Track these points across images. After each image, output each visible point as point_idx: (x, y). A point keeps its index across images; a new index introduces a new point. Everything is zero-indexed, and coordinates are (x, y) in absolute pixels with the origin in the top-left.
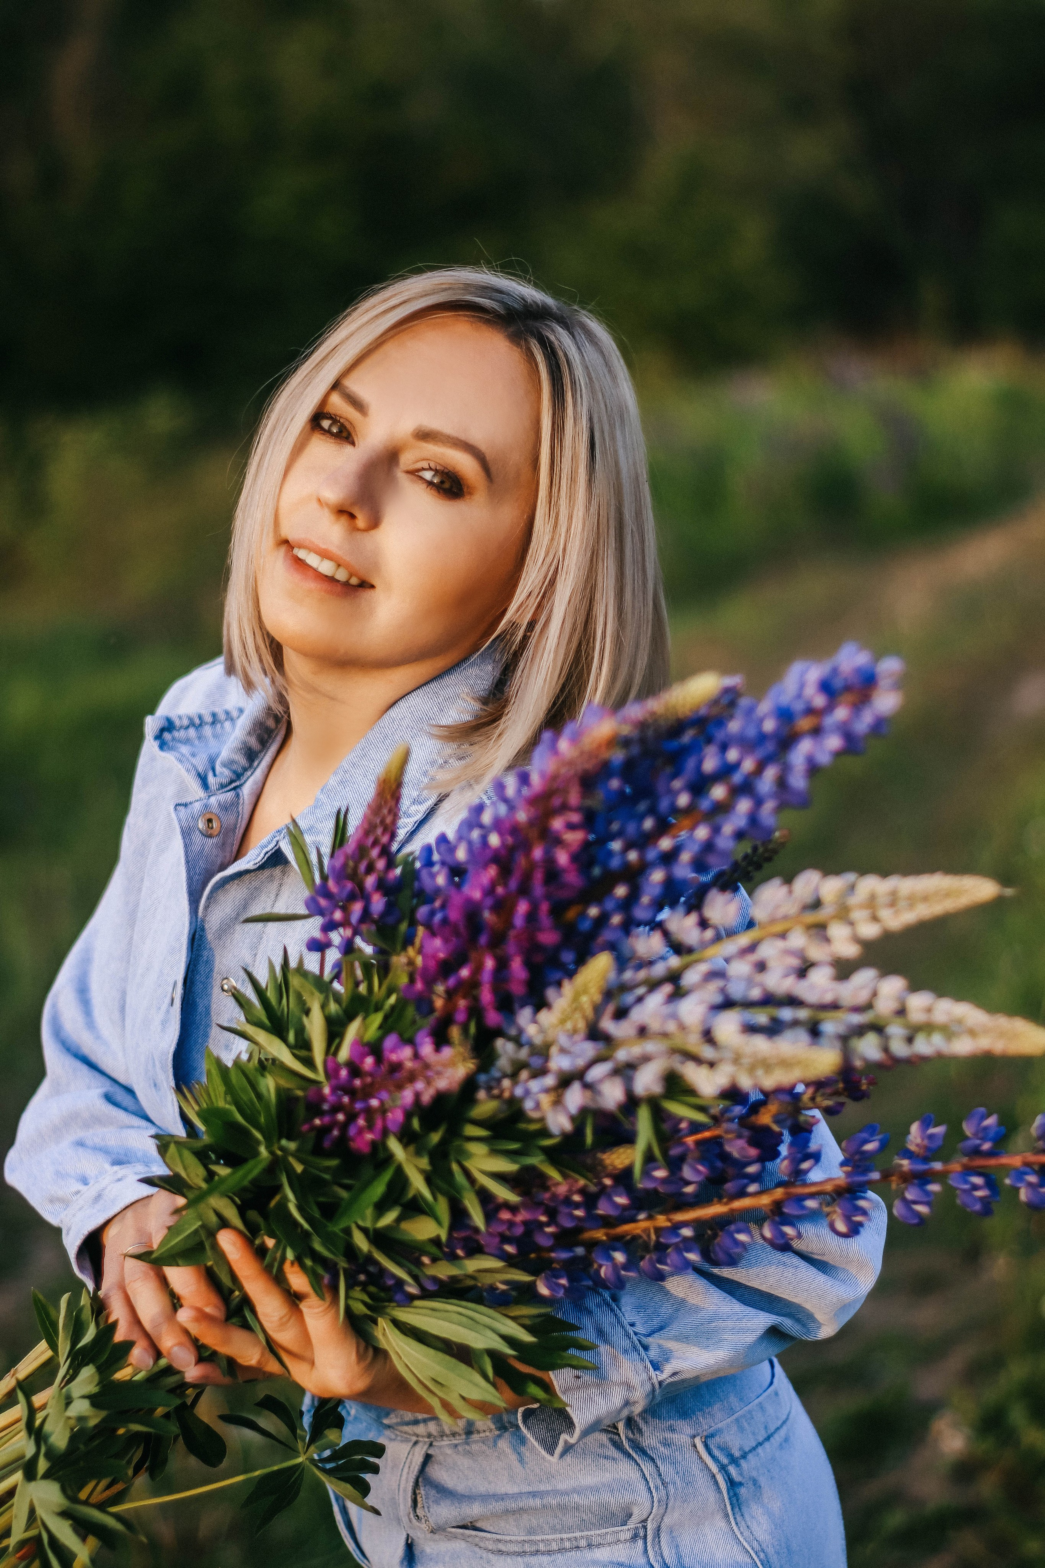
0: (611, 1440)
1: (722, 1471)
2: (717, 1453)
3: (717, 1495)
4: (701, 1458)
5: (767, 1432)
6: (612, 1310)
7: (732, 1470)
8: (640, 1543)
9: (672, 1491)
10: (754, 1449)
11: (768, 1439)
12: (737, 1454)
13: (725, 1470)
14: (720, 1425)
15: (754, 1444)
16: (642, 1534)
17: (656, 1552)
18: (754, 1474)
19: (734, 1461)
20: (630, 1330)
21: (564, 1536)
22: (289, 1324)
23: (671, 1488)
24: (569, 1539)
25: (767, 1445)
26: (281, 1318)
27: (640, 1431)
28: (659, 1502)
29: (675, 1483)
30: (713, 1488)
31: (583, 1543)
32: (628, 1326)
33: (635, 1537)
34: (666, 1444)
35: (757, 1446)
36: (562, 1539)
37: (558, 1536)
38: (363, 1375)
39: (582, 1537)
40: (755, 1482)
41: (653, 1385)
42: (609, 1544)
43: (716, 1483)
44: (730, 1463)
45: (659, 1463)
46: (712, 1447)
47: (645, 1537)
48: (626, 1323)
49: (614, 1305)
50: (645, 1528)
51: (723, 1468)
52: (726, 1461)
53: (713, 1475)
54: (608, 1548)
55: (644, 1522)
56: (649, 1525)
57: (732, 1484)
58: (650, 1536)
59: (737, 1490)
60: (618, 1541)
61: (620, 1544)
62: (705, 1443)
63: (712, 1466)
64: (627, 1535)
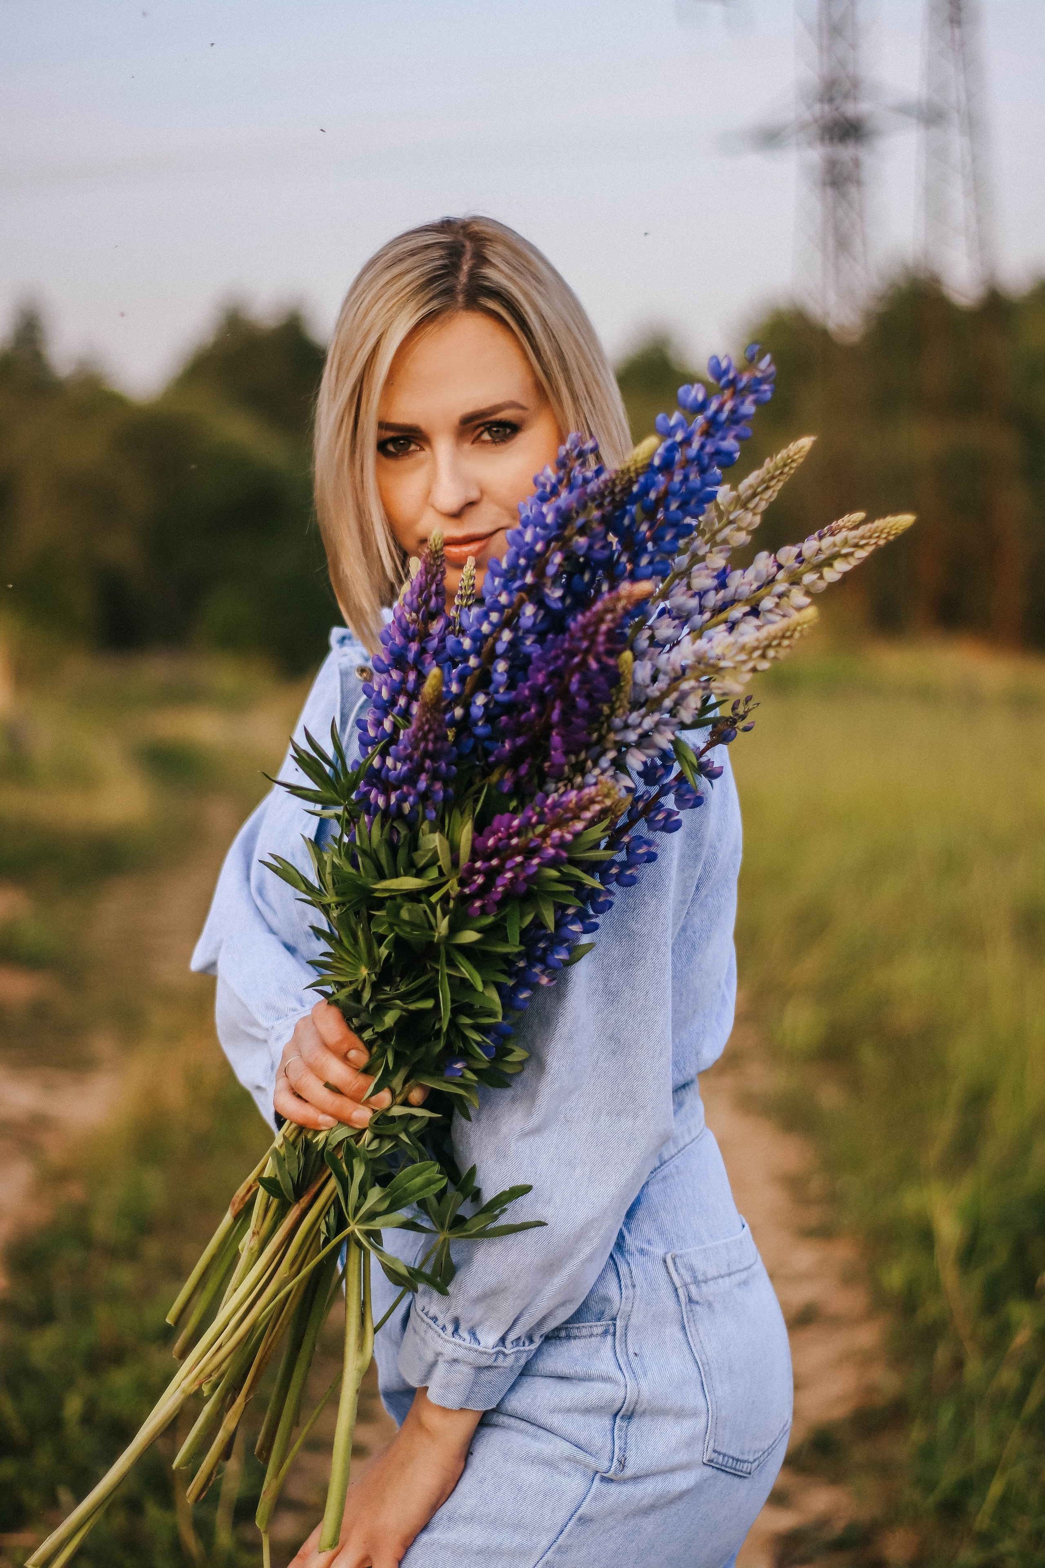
1: (684, 1288)
2: (682, 1271)
3: (677, 1307)
4: (669, 1273)
5: (729, 1269)
7: (693, 1289)
8: (609, 1338)
9: (638, 1293)
10: (714, 1278)
11: (730, 1275)
12: (700, 1277)
13: (686, 1287)
14: (689, 1250)
15: (716, 1274)
16: (611, 1331)
17: (622, 1350)
18: (711, 1298)
19: (696, 1282)
23: (638, 1289)
25: (727, 1279)
28: (627, 1300)
29: (641, 1286)
30: (674, 1299)
33: (606, 1332)
34: (642, 1252)
35: (718, 1277)
40: (710, 1305)
42: (585, 1337)
43: (677, 1296)
44: (692, 1283)
45: (632, 1265)
46: (679, 1265)
47: (614, 1334)
50: (615, 1325)
51: (686, 1285)
52: (688, 1280)
53: (676, 1290)
54: (583, 1341)
55: (614, 1319)
56: (618, 1323)
57: (690, 1300)
58: (618, 1334)
59: (694, 1307)
60: (591, 1335)
61: (593, 1339)
62: (674, 1259)
63: (678, 1284)
64: (600, 1330)
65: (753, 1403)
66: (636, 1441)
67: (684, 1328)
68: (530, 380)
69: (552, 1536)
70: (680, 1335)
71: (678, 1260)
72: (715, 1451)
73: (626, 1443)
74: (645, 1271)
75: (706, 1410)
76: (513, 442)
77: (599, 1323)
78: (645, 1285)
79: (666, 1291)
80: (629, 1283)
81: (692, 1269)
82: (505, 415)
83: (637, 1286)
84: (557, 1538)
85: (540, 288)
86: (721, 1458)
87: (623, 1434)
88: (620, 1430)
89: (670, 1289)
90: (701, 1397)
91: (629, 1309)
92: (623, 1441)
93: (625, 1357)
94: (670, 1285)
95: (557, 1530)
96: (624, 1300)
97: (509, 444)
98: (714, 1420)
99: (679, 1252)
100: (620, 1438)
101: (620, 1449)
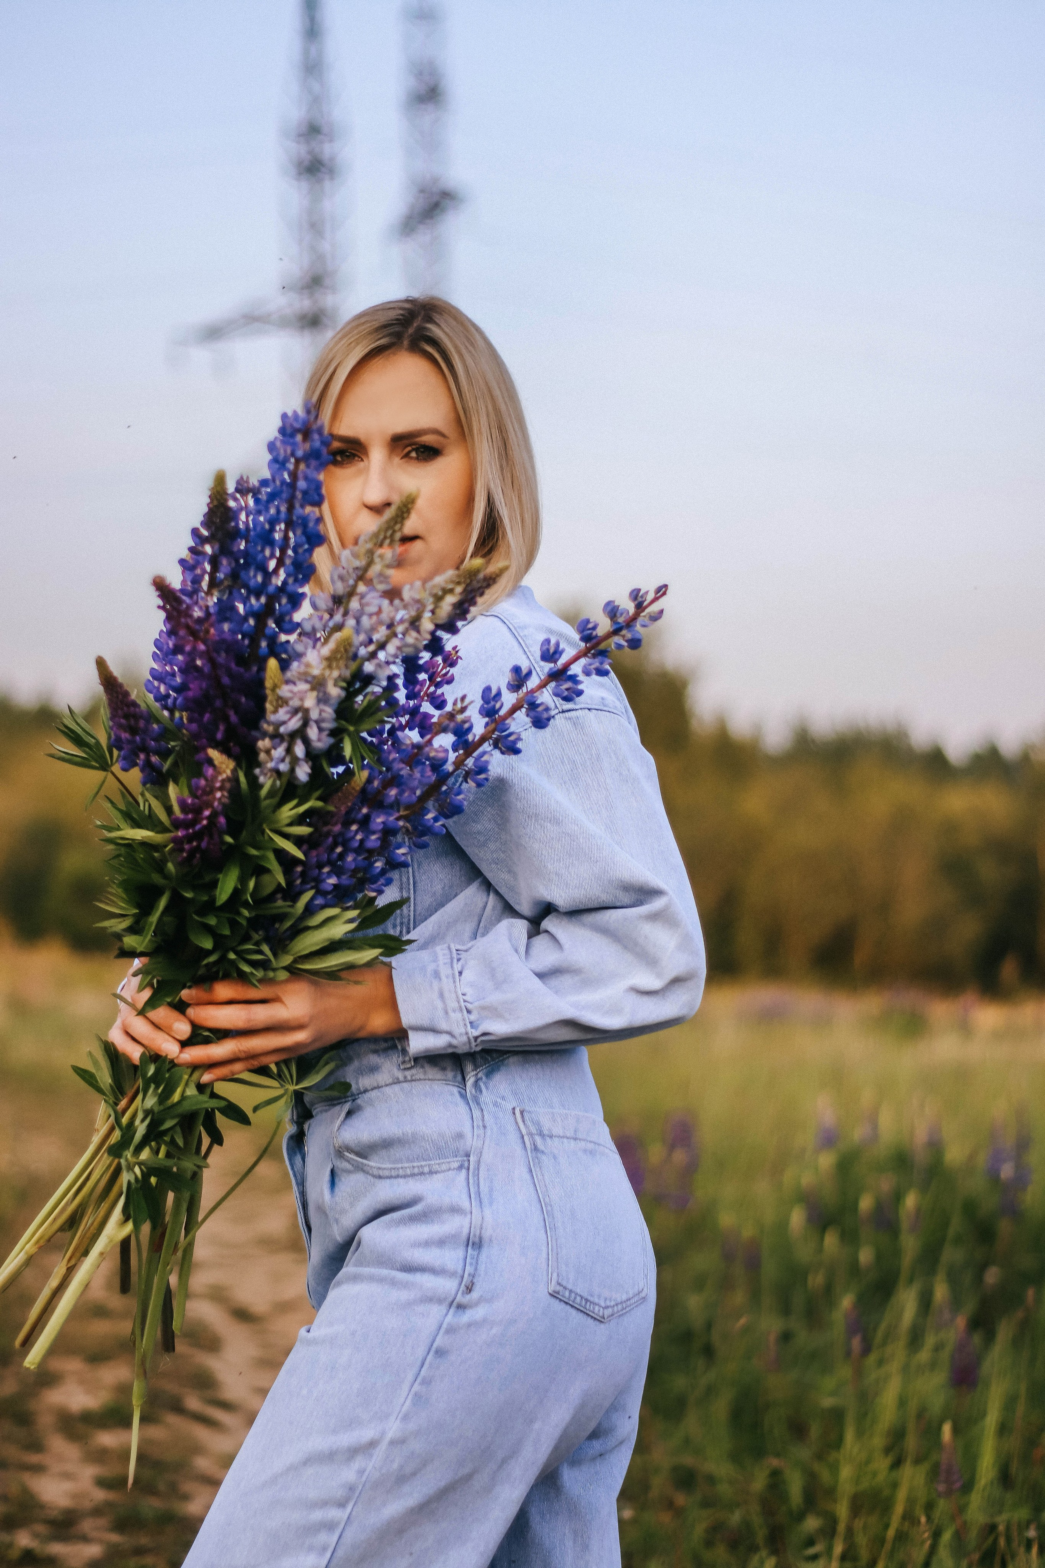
0: (460, 1092)
1: (530, 1137)
2: (529, 1123)
3: (524, 1152)
4: (517, 1123)
5: (575, 1134)
7: (538, 1139)
8: (464, 1171)
10: (561, 1137)
11: (575, 1138)
12: (545, 1132)
13: (532, 1137)
14: (537, 1109)
15: (562, 1134)
16: (466, 1164)
17: (474, 1181)
18: (556, 1152)
19: (541, 1134)
20: (461, 998)
21: (415, 1164)
23: (489, 1133)
24: (418, 1167)
25: (572, 1139)
27: (481, 1091)
28: (478, 1136)
29: (492, 1129)
30: (521, 1145)
31: (426, 1170)
32: (461, 995)
33: (461, 1167)
34: (496, 1104)
35: (564, 1137)
36: (414, 1167)
37: (411, 1164)
39: (426, 1165)
40: (554, 1157)
41: (469, 1038)
42: (444, 1171)
43: (524, 1142)
44: (538, 1135)
45: (485, 1113)
46: (526, 1118)
47: (468, 1167)
48: (460, 993)
50: (468, 1160)
51: (531, 1135)
52: (534, 1131)
53: (523, 1137)
54: (442, 1174)
55: (468, 1155)
56: (472, 1158)
57: (536, 1149)
58: (471, 1167)
59: (539, 1155)
60: (449, 1169)
61: (450, 1172)
62: (522, 1113)
63: (524, 1131)
64: (456, 1165)
65: (598, 1251)
66: (486, 1267)
67: (531, 1171)
68: (452, 415)
69: (415, 1370)
70: (527, 1176)
71: (525, 1114)
72: (559, 1284)
73: (476, 1269)
74: (496, 1118)
75: (546, 1243)
76: (433, 462)
77: (455, 1159)
78: (495, 1129)
79: (513, 1137)
80: (481, 1124)
81: (538, 1124)
82: (428, 439)
83: (488, 1128)
84: (420, 1371)
85: (471, 348)
86: (567, 1294)
87: (474, 1262)
88: (472, 1258)
89: (518, 1135)
90: (543, 1231)
91: (480, 1145)
92: (473, 1268)
93: (476, 1188)
94: (518, 1132)
95: (419, 1363)
96: (475, 1137)
97: (430, 463)
98: (555, 1255)
99: (527, 1108)
100: (471, 1264)
101: (469, 1275)
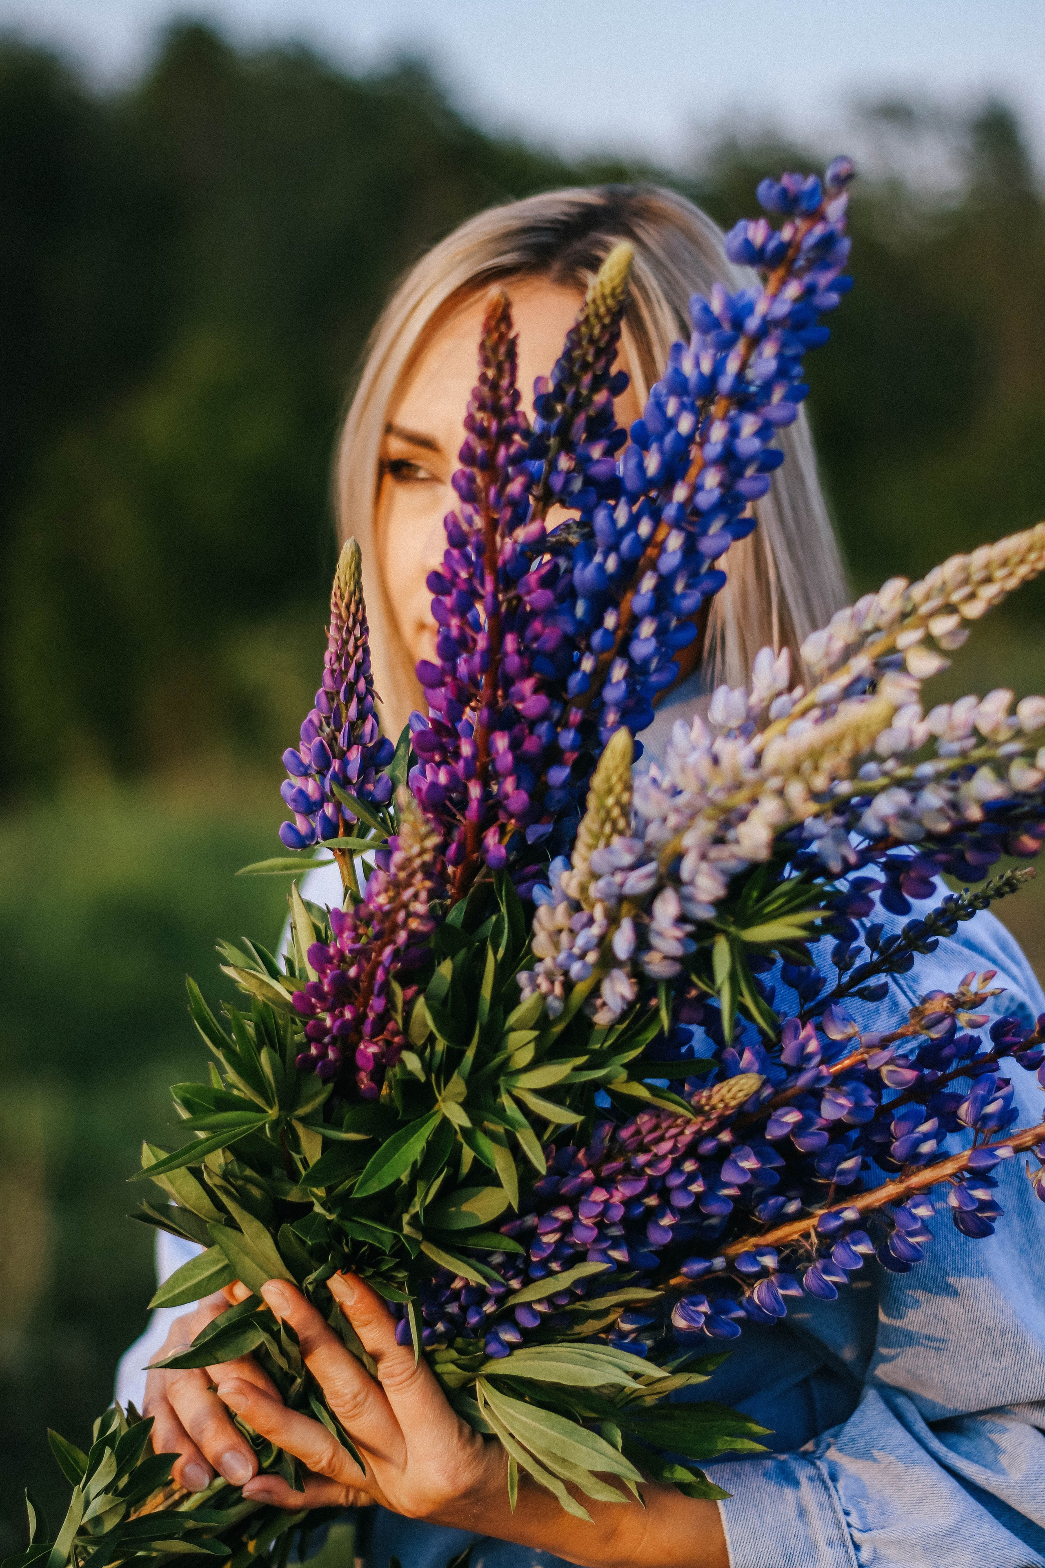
6: (827, 1488)
20: (843, 1519)
22: (367, 1404)
26: (355, 1397)
38: (470, 1464)
49: (830, 1484)
